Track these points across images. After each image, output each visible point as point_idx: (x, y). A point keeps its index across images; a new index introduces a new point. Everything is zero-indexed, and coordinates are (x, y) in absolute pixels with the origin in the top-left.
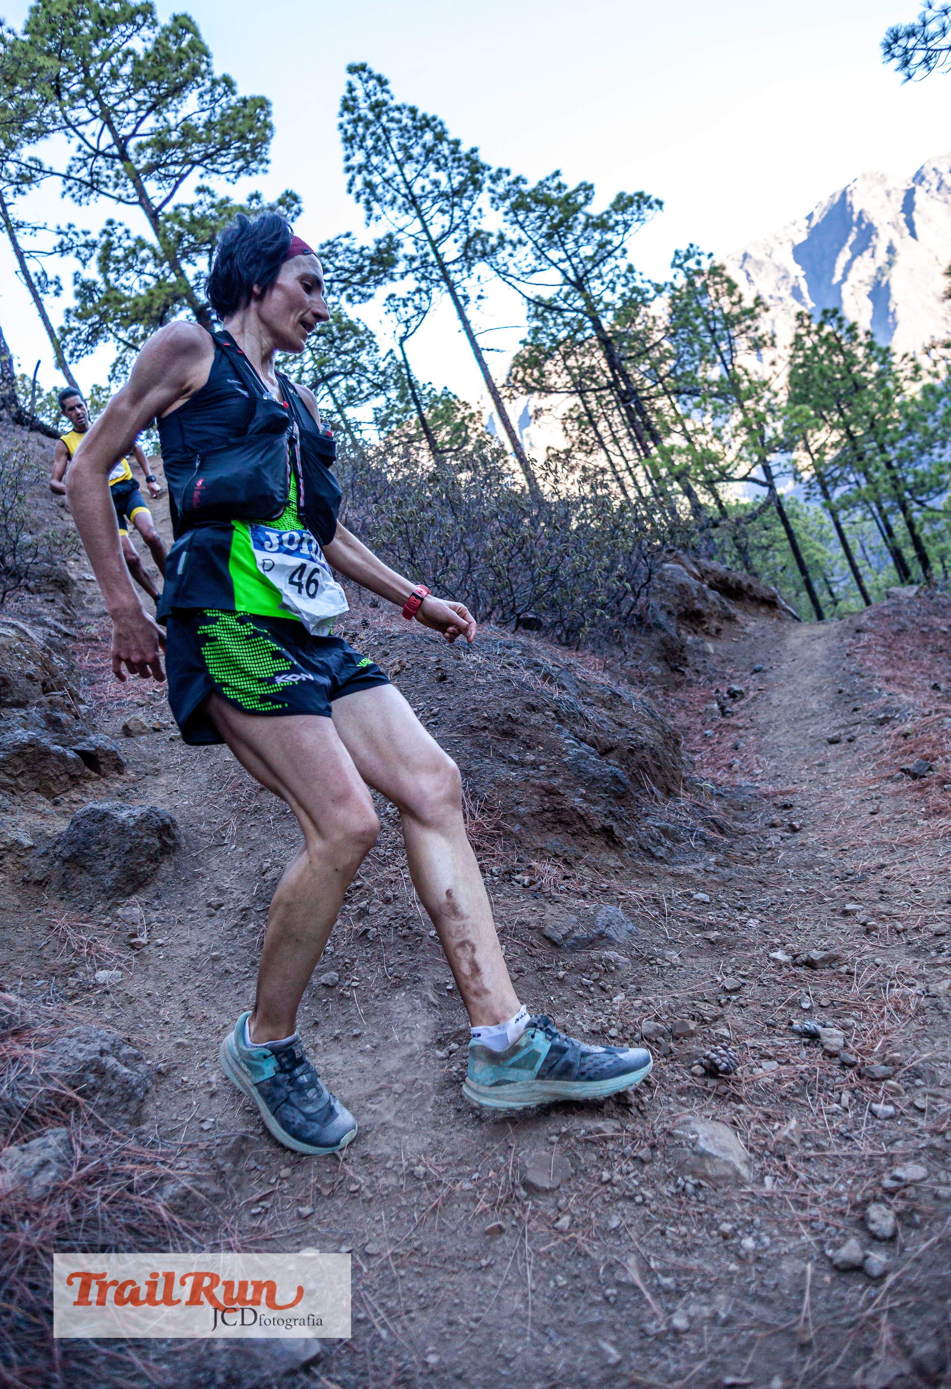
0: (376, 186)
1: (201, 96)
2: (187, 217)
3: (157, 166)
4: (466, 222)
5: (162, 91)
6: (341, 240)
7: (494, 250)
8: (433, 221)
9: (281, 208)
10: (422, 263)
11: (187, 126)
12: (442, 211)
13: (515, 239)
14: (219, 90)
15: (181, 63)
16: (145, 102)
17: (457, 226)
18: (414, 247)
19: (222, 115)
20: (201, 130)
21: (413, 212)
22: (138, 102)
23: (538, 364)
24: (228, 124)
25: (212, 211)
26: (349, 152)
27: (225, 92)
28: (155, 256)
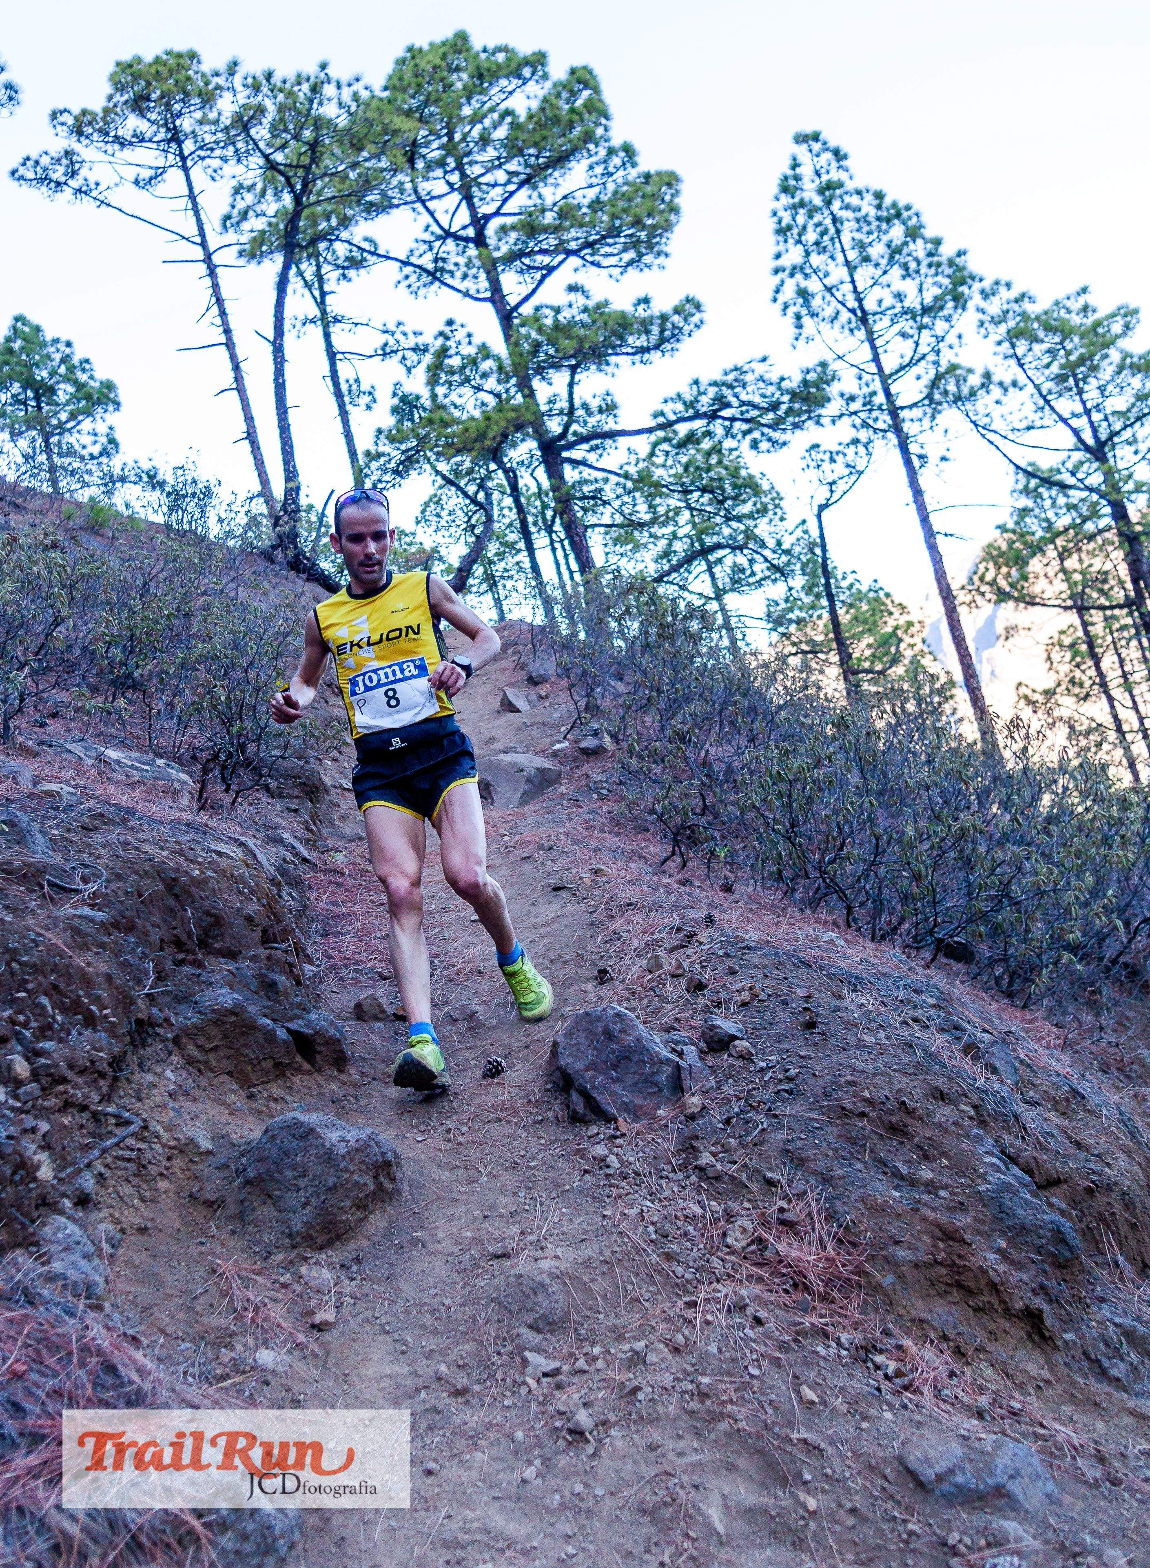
0: (813, 296)
1: (591, 168)
2: (549, 322)
3: (521, 254)
4: (938, 352)
5: (541, 161)
6: (753, 365)
7: (973, 393)
8: (888, 347)
9: (676, 318)
10: (864, 405)
11: (567, 204)
12: (903, 335)
13: (1008, 380)
14: (616, 161)
15: (571, 126)
16: (517, 174)
17: (923, 357)
18: (856, 381)
19: (615, 193)
20: (584, 210)
21: (861, 334)
22: (508, 173)
23: (1021, 561)
24: (621, 204)
25: (584, 317)
26: (781, 247)
27: (624, 164)
28: (500, 369)
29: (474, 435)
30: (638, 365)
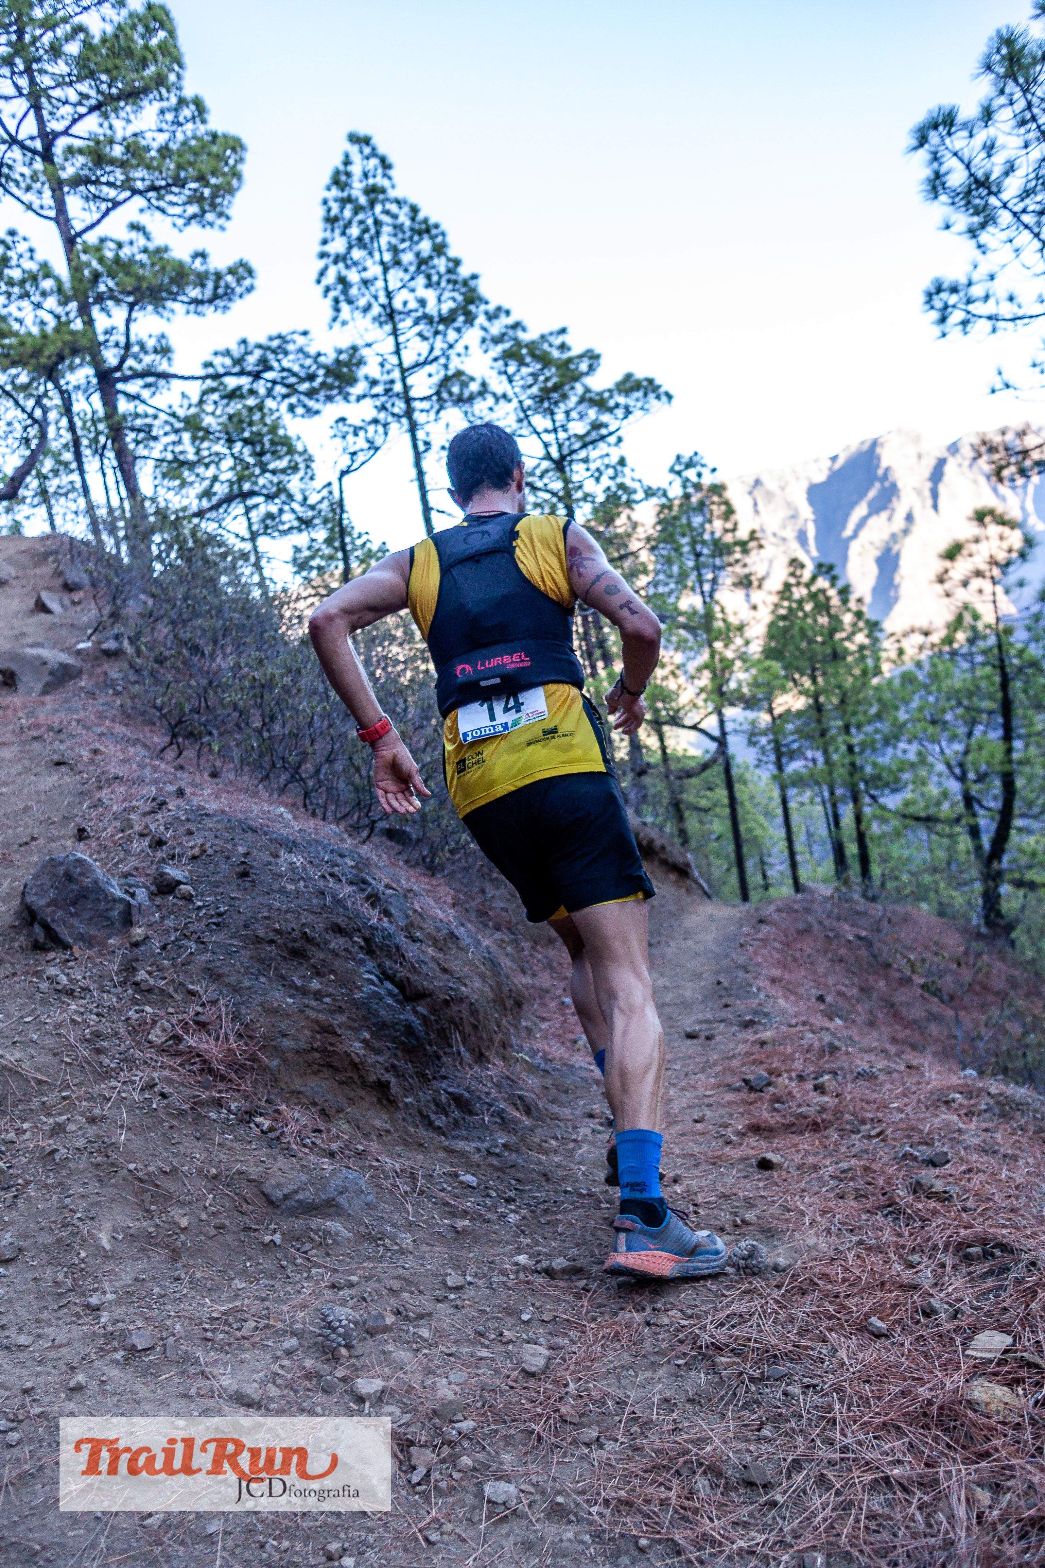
0: (352, 285)
1: (162, 112)
2: (110, 255)
3: (87, 181)
4: (448, 358)
5: (113, 90)
6: (296, 337)
7: (473, 397)
9: (229, 278)
10: (386, 390)
11: (136, 144)
12: (422, 336)
13: (499, 391)
14: (187, 112)
16: (88, 97)
17: (436, 359)
18: (379, 368)
19: (184, 144)
20: (153, 153)
21: (388, 328)
22: (79, 93)
24: (188, 157)
25: (144, 257)
26: (328, 234)
27: (193, 118)
28: (60, 290)
29: (29, 350)
30: (192, 316)
